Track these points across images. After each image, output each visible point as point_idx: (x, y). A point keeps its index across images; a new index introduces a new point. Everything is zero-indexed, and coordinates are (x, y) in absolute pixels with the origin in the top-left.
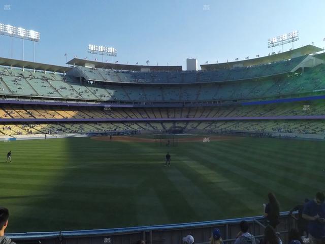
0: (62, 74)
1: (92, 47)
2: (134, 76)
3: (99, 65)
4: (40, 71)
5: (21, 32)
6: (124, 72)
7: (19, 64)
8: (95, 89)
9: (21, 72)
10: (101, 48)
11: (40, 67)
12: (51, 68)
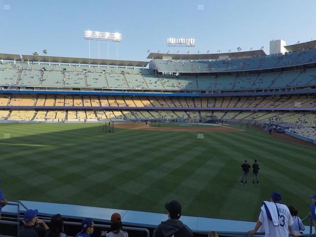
0: (142, 67)
1: (172, 40)
2: (211, 65)
3: (176, 57)
4: (122, 66)
5: (107, 35)
6: (200, 62)
7: (104, 62)
8: (165, 80)
9: (104, 69)
10: (182, 40)
11: (122, 64)
12: (131, 64)
